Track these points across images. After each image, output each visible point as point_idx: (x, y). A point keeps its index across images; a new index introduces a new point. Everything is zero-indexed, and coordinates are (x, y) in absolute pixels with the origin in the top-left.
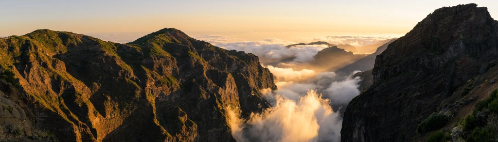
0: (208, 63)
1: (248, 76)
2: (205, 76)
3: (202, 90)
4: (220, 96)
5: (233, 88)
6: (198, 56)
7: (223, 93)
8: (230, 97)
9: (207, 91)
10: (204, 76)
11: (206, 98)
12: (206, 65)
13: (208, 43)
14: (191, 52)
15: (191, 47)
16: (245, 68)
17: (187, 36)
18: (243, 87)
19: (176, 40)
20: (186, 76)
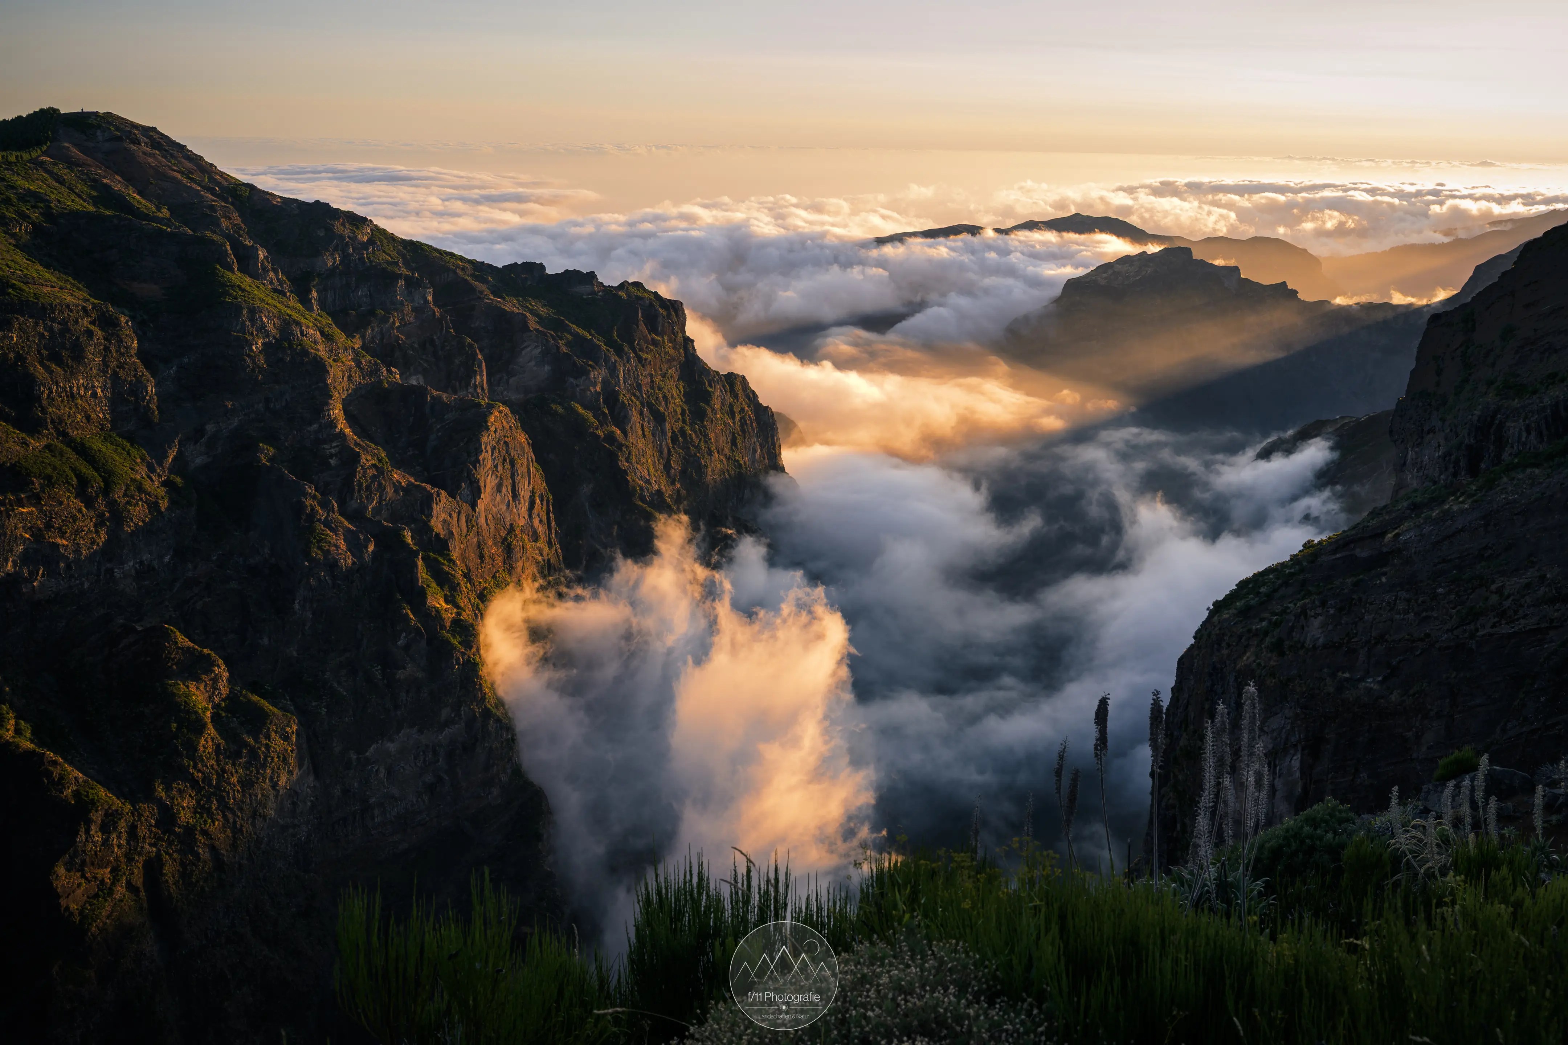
0: (357, 344)
1: (622, 421)
2: (342, 425)
3: (321, 513)
4: (441, 545)
5: (525, 491)
6: (294, 302)
7: (458, 526)
8: (508, 549)
9: (357, 516)
10: (332, 424)
11: (347, 560)
12: (347, 359)
13: (357, 221)
14: (236, 277)
15: (237, 246)
16: (598, 375)
17: (207, 169)
18: (586, 489)
19: (134, 197)
20: (210, 428)
